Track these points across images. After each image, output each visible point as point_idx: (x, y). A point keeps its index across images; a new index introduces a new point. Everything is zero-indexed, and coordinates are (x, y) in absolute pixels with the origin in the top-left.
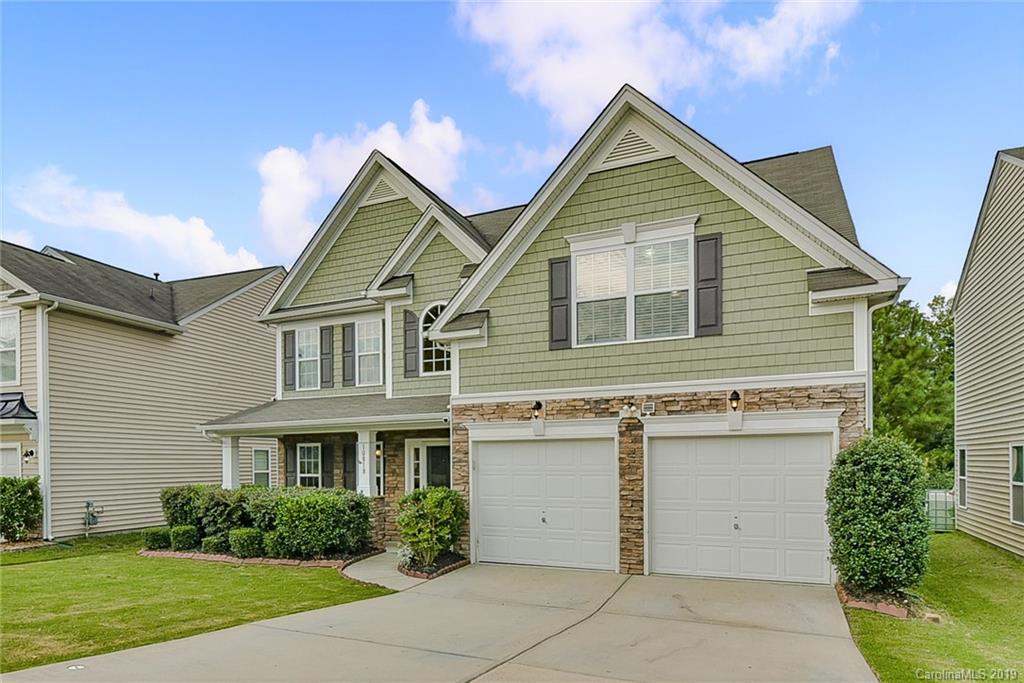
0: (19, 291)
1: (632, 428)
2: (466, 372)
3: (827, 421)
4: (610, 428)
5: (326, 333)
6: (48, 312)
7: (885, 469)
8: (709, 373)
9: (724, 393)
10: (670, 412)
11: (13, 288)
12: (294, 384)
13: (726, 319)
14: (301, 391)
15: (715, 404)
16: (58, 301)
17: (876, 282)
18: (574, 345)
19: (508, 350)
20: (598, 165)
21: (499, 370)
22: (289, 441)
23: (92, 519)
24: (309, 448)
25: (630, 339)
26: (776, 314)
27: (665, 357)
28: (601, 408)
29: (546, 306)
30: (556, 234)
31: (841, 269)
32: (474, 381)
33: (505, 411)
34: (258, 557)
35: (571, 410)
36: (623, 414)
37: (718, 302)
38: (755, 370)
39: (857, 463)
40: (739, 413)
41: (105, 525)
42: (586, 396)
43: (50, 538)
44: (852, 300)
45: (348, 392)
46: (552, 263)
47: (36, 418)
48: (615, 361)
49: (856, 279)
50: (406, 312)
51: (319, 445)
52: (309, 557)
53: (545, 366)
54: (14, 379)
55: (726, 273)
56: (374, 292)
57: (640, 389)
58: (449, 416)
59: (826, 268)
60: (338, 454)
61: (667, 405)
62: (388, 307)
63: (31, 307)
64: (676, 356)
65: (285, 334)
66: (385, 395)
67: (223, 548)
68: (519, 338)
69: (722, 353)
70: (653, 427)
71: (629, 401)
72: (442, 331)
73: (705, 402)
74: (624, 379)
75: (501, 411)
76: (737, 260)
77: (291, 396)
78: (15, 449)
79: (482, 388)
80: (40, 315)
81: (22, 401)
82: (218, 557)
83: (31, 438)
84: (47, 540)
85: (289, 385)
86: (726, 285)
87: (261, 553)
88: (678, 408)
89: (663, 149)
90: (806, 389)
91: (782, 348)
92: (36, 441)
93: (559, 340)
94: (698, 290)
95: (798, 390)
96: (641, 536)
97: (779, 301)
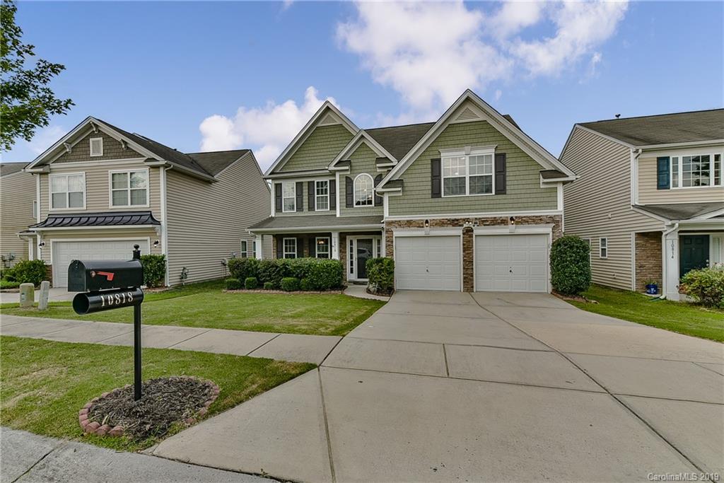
0: (148, 159)
1: (468, 232)
2: (392, 206)
3: (548, 229)
4: (458, 231)
5: (299, 185)
6: (167, 171)
7: (577, 247)
8: (500, 209)
9: (507, 217)
10: (485, 225)
11: (144, 157)
12: (281, 209)
13: (507, 188)
14: (286, 212)
15: (503, 222)
16: (173, 165)
17: (568, 176)
18: (443, 196)
19: (412, 197)
20: (453, 121)
21: (408, 206)
22: (278, 237)
23: (183, 276)
24: (290, 240)
25: (467, 194)
26: (527, 186)
27: (482, 203)
28: (455, 223)
29: (430, 179)
30: (434, 148)
31: (552, 170)
32: (396, 210)
33: (411, 224)
34: (297, 290)
35: (442, 224)
36: (465, 226)
37: (505, 181)
38: (519, 209)
39: (565, 245)
40: (514, 225)
41: (191, 278)
42: (448, 218)
43: (169, 286)
44: (557, 182)
45: (311, 214)
46: (432, 160)
47: (160, 224)
48: (461, 203)
49: (559, 175)
50: (346, 177)
51: (296, 238)
52: (324, 290)
53: (429, 205)
54: (146, 204)
55: (508, 170)
56: (332, 168)
57: (472, 215)
58: (384, 225)
59: (547, 169)
60: (306, 243)
61: (483, 222)
62: (338, 175)
63: (157, 167)
64: (487, 202)
65: (276, 185)
66: (335, 215)
67: (277, 287)
68: (417, 192)
69: (506, 201)
70: (478, 231)
71: (468, 220)
72: (383, 188)
73: (499, 221)
74: (465, 211)
75: (409, 224)
76: (512, 164)
77: (280, 215)
78: (146, 240)
79: (399, 213)
80: (162, 172)
81: (151, 215)
82: (275, 291)
83: (158, 234)
84: (167, 287)
85: (278, 209)
86: (507, 174)
87: (300, 289)
88: (488, 223)
89: (481, 117)
90: (540, 216)
91: (530, 200)
92: (160, 236)
93: (436, 193)
94: (496, 175)
95: (537, 217)
96: (472, 276)
97: (529, 182)
